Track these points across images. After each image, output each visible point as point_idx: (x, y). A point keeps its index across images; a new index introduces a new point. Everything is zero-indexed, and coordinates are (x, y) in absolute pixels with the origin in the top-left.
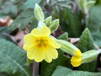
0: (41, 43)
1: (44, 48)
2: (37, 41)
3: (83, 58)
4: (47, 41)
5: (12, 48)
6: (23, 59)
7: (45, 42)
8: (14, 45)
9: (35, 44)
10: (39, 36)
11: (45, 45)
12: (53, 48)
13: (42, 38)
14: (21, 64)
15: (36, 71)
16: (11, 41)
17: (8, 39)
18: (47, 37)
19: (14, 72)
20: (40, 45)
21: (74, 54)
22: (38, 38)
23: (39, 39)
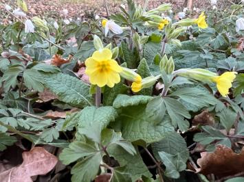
0: (103, 68)
1: (106, 73)
2: (99, 66)
3: (143, 83)
4: (108, 65)
5: (76, 82)
6: (86, 91)
7: (107, 67)
8: (77, 79)
9: (97, 69)
10: (100, 60)
11: (107, 70)
12: (115, 72)
13: (103, 62)
14: (85, 96)
15: (98, 101)
16: (74, 76)
17: (71, 74)
18: (108, 60)
19: (79, 102)
20: (101, 71)
21: (135, 79)
22: (99, 63)
23: (101, 64)
